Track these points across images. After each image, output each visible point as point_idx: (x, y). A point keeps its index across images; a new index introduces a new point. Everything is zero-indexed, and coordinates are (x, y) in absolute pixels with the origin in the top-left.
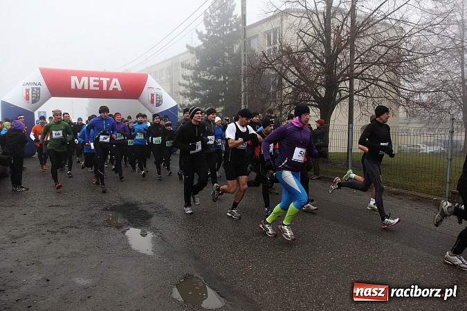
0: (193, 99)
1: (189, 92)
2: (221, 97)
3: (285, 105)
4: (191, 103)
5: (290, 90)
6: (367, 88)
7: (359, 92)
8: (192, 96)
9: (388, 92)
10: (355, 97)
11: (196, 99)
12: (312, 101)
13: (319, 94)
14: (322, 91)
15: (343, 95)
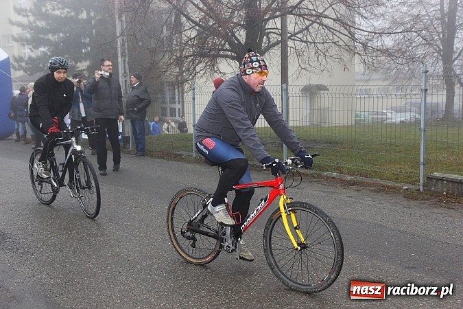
0: (36, 47)
1: (28, 36)
2: (85, 45)
3: (187, 57)
4: (33, 55)
5: (194, 34)
6: (307, 28)
7: (295, 35)
8: (36, 42)
9: (337, 34)
10: (290, 43)
11: (43, 49)
12: (226, 50)
13: (237, 40)
14: (242, 35)
15: (273, 41)
